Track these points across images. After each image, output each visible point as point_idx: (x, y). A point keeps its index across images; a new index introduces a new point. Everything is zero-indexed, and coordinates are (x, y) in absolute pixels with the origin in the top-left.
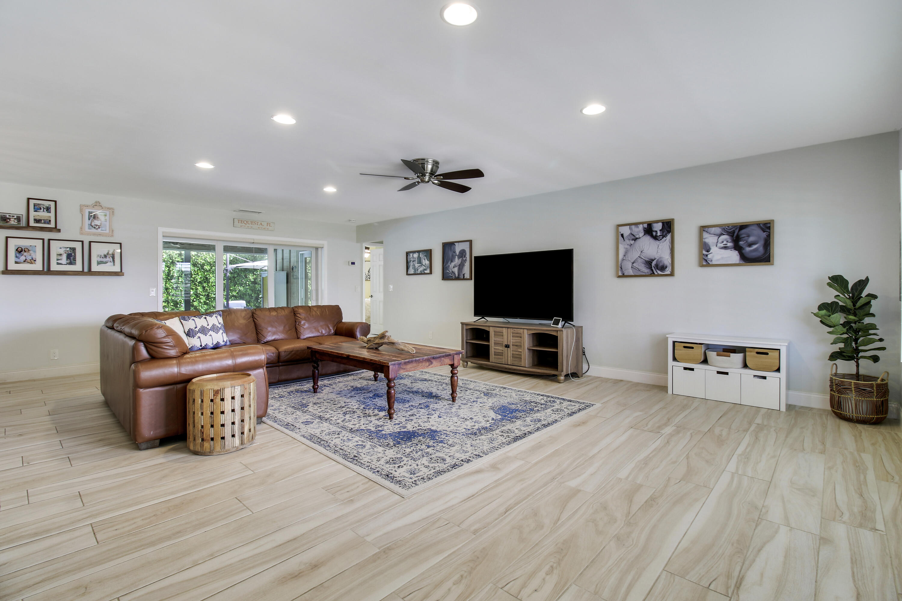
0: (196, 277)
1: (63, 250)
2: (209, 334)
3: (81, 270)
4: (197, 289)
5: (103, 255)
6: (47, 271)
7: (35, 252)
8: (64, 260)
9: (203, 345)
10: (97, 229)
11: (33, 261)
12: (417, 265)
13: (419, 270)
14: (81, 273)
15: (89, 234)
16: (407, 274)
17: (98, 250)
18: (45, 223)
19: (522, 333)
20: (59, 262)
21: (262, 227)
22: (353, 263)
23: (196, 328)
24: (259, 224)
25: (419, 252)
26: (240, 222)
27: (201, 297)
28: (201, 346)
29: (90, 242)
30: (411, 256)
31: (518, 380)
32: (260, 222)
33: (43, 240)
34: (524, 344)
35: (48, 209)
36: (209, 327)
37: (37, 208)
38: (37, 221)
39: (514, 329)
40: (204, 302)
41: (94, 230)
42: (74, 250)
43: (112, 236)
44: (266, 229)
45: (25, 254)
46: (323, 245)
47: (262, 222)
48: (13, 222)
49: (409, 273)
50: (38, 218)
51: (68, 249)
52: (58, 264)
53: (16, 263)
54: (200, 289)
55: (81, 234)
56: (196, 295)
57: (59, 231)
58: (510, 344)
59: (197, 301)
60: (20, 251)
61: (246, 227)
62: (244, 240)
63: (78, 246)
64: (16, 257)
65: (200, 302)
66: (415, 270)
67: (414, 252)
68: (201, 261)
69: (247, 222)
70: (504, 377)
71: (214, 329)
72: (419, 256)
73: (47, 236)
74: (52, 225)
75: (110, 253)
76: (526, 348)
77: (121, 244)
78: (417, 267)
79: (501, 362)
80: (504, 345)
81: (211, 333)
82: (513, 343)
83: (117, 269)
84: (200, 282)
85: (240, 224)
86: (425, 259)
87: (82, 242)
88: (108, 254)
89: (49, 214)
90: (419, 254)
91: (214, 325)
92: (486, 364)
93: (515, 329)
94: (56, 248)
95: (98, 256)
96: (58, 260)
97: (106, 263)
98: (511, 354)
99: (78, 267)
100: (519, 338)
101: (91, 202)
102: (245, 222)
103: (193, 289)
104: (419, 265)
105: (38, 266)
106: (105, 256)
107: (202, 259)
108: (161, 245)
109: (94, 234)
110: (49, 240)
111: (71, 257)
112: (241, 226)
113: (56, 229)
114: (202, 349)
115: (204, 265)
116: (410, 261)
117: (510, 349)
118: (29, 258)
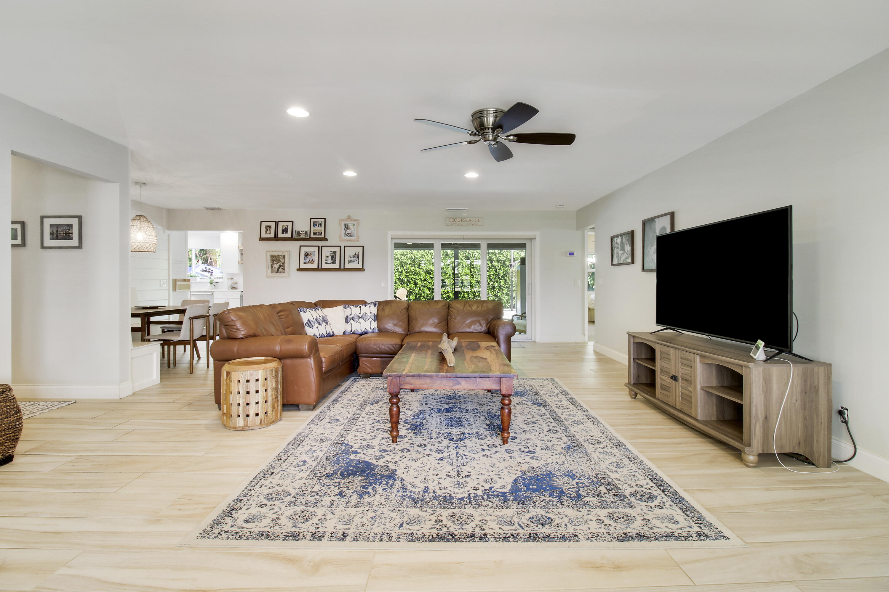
0: (499, 272)
1: (329, 253)
2: (359, 321)
3: (339, 267)
4: (500, 282)
5: (352, 256)
6: (319, 269)
7: (314, 255)
8: (329, 261)
9: (353, 331)
10: (349, 236)
11: (312, 262)
12: (620, 252)
13: (622, 259)
14: (339, 270)
15: (343, 240)
16: (612, 265)
17: (350, 252)
18: (319, 235)
19: (692, 360)
20: (327, 262)
21: (471, 223)
22: (571, 254)
23: (350, 315)
24: (468, 220)
25: (621, 235)
26: (451, 220)
27: (504, 289)
28: (351, 331)
29: (345, 246)
30: (615, 241)
31: (685, 438)
32: (469, 219)
33: (319, 246)
34: (695, 380)
35: (321, 225)
36: (360, 315)
37: (315, 225)
38: (315, 234)
39: (683, 352)
40: (506, 293)
41: (347, 238)
42: (335, 252)
43: (358, 241)
44: (475, 225)
45: (309, 257)
46: (535, 236)
47: (471, 219)
48: (303, 236)
49: (614, 263)
50: (315, 232)
51: (332, 252)
52: (326, 263)
53: (304, 263)
54: (502, 282)
55: (340, 241)
56: (499, 287)
57: (327, 240)
58: (678, 375)
59: (501, 292)
60: (306, 255)
61: (457, 225)
62: (453, 237)
63: (337, 249)
64: (305, 259)
65: (503, 293)
66: (619, 260)
67: (617, 236)
68: (503, 257)
69: (457, 220)
70: (675, 427)
71: (365, 317)
72: (622, 241)
73: (320, 243)
74: (323, 236)
75: (357, 254)
76: (699, 387)
77: (363, 246)
78: (620, 255)
79: (668, 401)
80: (671, 375)
81: (361, 320)
82: (683, 375)
83: (360, 266)
84: (502, 276)
85: (451, 222)
86: (627, 244)
87: (340, 246)
88: (355, 254)
89: (321, 228)
90: (622, 238)
91: (365, 314)
92: (650, 399)
93: (685, 353)
94: (327, 252)
95: (349, 256)
96: (326, 260)
97: (354, 261)
98: (679, 392)
99: (337, 266)
100: (689, 369)
101: (345, 217)
102: (456, 220)
103: (497, 282)
104: (622, 252)
105: (315, 266)
106: (354, 257)
107: (504, 256)
108: (390, 245)
109: (348, 240)
110: (322, 246)
111: (334, 259)
112: (452, 224)
113: (325, 239)
114: (353, 333)
115: (505, 261)
116: (614, 248)
117: (679, 384)
118: (311, 260)
